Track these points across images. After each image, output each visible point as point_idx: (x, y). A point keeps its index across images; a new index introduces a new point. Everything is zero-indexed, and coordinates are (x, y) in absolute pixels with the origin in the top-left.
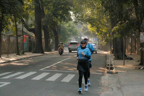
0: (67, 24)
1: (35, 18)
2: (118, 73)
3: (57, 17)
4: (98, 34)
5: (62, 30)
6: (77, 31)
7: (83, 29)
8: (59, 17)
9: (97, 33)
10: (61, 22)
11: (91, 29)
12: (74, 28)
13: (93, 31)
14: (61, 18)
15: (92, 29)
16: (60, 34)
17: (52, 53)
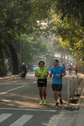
0: (31, 38)
2: (79, 109)
3: (12, 28)
4: (73, 50)
5: (24, 46)
6: (45, 46)
8: (16, 28)
9: (71, 49)
10: (19, 35)
11: (63, 44)
12: (42, 42)
13: (66, 46)
15: (65, 44)
16: (19, 52)
17: (6, 79)
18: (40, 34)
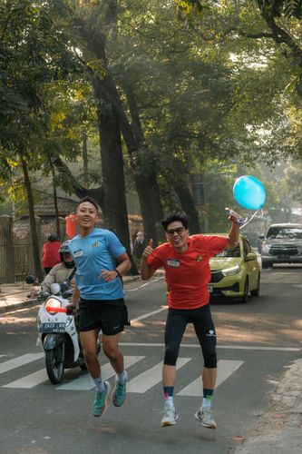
0: (231, 168)
1: (101, 151)
5: (214, 189)
7: (289, 182)
8: (194, 145)
10: (202, 162)
14: (201, 147)
16: (203, 203)
18: (255, 159)
